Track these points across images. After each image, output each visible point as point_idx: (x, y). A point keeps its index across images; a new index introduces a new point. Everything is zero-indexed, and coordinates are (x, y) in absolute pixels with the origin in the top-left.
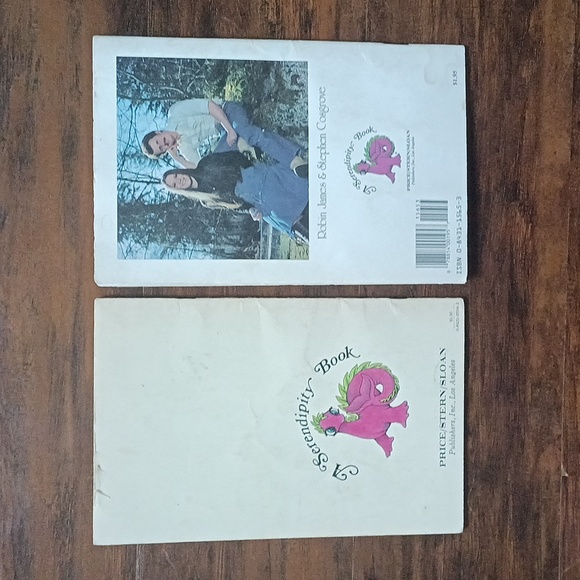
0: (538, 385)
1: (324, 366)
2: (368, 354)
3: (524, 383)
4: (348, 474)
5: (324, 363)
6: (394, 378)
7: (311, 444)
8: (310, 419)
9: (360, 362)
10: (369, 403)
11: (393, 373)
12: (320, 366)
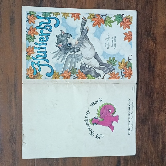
0: (158, 93)
1: (93, 104)
2: (106, 100)
3: (154, 93)
4: (100, 137)
5: (93, 103)
6: (114, 108)
7: (89, 128)
8: (88, 120)
9: (104, 103)
10: (107, 115)
11: (114, 106)
12: (92, 104)
